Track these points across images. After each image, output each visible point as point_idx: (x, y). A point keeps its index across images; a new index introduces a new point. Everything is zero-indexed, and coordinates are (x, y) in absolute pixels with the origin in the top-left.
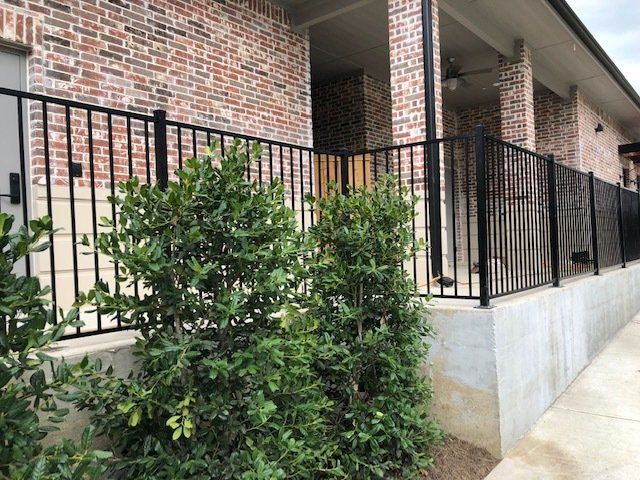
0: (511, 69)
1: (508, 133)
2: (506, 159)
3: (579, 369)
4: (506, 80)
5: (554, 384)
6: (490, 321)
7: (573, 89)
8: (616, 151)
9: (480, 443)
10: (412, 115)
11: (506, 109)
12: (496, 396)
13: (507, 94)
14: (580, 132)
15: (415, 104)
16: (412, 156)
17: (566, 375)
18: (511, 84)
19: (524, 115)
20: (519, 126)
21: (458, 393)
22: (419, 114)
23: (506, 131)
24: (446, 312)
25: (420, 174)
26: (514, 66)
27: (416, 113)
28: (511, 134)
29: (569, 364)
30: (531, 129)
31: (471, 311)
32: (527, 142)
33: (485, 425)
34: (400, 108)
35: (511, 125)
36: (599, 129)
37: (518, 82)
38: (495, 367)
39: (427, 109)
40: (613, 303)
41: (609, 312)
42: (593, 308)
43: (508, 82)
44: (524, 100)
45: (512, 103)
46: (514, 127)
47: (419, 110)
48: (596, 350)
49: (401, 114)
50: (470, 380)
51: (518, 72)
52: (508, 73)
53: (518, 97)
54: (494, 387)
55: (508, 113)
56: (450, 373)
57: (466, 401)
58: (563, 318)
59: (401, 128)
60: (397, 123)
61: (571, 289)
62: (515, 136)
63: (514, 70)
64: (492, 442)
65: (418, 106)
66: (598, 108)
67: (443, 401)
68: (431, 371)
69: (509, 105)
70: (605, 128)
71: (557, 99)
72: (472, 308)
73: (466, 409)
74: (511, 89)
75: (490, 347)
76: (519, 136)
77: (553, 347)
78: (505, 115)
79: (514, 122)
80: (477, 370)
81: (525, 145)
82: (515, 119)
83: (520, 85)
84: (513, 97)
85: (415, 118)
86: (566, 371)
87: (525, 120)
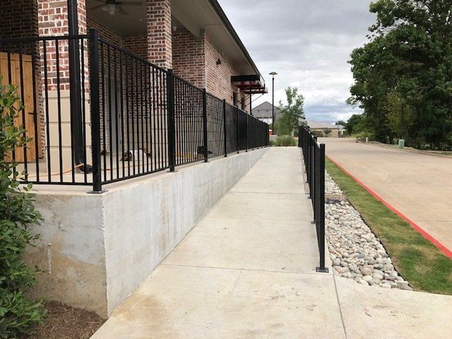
0: (154, 5)
1: (153, 54)
2: (151, 75)
3: (186, 231)
4: (151, 13)
5: (164, 246)
6: (99, 205)
7: (202, 31)
8: (229, 80)
9: (91, 308)
10: (56, 21)
11: (152, 35)
12: (104, 268)
13: (152, 24)
14: (206, 63)
15: (58, 11)
16: (57, 58)
17: (175, 238)
18: (155, 16)
19: (164, 42)
20: (160, 50)
21: (72, 268)
22: (62, 21)
23: (151, 52)
24: (63, 198)
25: (65, 75)
26: (157, 3)
27: (59, 20)
28: (154, 56)
29: (179, 229)
30: (169, 53)
31: (84, 197)
32: (166, 63)
33: (95, 292)
34: (44, 13)
35: (154, 48)
36: (218, 63)
37: (160, 16)
38: (103, 243)
39: (69, 17)
40: (215, 182)
41: (213, 188)
42: (201, 185)
43: (153, 15)
44: (164, 31)
45: (156, 31)
46: (157, 50)
47: (62, 17)
48: (201, 216)
49: (46, 18)
50: (82, 256)
51: (160, 8)
52: (153, 7)
53: (160, 27)
54: (103, 260)
55: (152, 39)
56: (66, 252)
57: (79, 274)
58: (174, 195)
59: (46, 31)
60: (42, 26)
61: (183, 173)
62: (157, 58)
63: (157, 6)
64: (100, 306)
65: (62, 13)
66: (218, 48)
67: (60, 276)
68: (49, 250)
69: (154, 33)
70: (222, 63)
71: (192, 37)
72: (85, 194)
73: (79, 281)
74: (155, 20)
75: (99, 227)
76: (160, 57)
77: (164, 219)
78: (150, 41)
79: (157, 46)
80: (88, 247)
81: (164, 65)
82: (158, 44)
83: (161, 18)
84: (156, 28)
85: (59, 24)
86: (175, 234)
87: (164, 46)
